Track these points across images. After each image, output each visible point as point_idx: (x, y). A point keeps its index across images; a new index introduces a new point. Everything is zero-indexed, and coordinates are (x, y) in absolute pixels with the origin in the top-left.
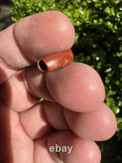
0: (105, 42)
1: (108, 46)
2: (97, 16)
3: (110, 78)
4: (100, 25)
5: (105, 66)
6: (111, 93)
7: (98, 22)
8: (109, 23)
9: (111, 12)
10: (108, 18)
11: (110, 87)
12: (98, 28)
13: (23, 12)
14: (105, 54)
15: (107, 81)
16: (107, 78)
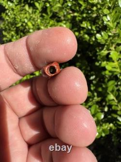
0: (87, 52)
1: (91, 55)
2: (76, 29)
3: (94, 85)
4: (81, 37)
5: (89, 74)
6: (96, 99)
7: (80, 33)
8: (86, 36)
9: (87, 26)
10: (85, 31)
11: (96, 94)
12: (81, 39)
13: (13, 26)
14: (87, 63)
15: (92, 88)
16: (92, 85)
